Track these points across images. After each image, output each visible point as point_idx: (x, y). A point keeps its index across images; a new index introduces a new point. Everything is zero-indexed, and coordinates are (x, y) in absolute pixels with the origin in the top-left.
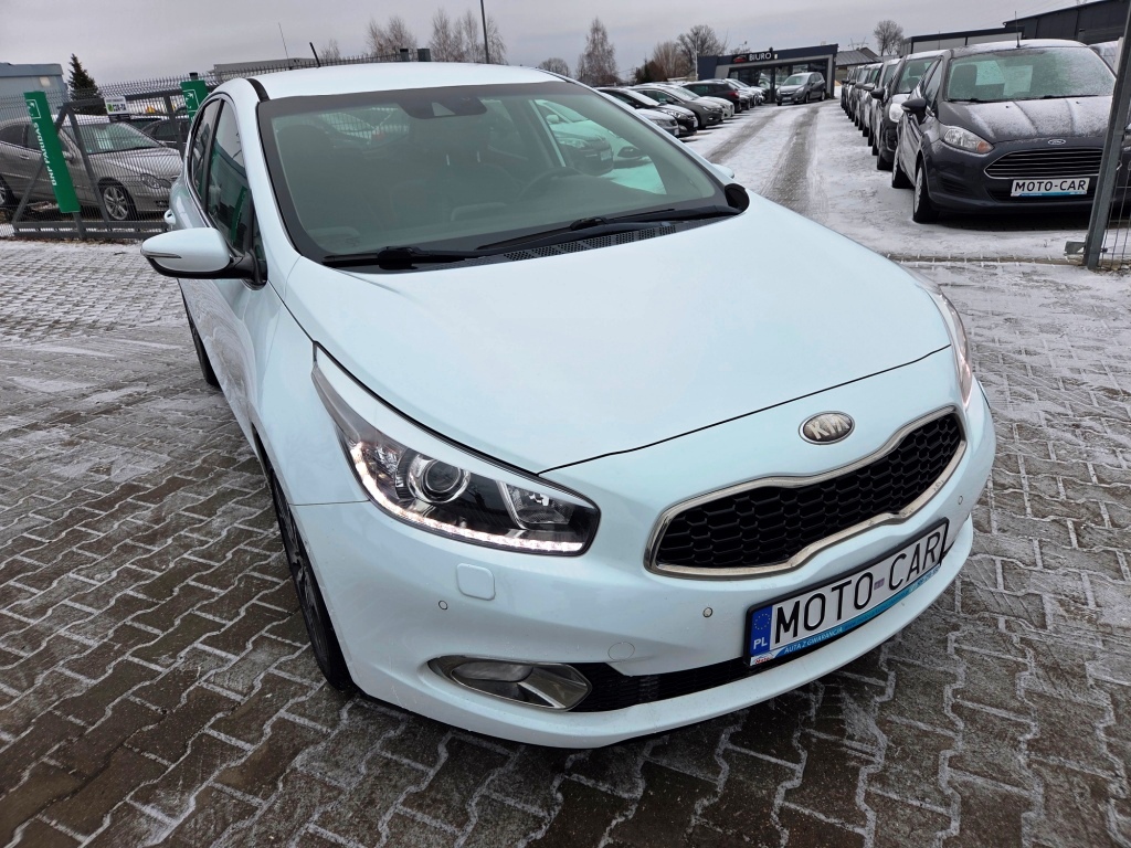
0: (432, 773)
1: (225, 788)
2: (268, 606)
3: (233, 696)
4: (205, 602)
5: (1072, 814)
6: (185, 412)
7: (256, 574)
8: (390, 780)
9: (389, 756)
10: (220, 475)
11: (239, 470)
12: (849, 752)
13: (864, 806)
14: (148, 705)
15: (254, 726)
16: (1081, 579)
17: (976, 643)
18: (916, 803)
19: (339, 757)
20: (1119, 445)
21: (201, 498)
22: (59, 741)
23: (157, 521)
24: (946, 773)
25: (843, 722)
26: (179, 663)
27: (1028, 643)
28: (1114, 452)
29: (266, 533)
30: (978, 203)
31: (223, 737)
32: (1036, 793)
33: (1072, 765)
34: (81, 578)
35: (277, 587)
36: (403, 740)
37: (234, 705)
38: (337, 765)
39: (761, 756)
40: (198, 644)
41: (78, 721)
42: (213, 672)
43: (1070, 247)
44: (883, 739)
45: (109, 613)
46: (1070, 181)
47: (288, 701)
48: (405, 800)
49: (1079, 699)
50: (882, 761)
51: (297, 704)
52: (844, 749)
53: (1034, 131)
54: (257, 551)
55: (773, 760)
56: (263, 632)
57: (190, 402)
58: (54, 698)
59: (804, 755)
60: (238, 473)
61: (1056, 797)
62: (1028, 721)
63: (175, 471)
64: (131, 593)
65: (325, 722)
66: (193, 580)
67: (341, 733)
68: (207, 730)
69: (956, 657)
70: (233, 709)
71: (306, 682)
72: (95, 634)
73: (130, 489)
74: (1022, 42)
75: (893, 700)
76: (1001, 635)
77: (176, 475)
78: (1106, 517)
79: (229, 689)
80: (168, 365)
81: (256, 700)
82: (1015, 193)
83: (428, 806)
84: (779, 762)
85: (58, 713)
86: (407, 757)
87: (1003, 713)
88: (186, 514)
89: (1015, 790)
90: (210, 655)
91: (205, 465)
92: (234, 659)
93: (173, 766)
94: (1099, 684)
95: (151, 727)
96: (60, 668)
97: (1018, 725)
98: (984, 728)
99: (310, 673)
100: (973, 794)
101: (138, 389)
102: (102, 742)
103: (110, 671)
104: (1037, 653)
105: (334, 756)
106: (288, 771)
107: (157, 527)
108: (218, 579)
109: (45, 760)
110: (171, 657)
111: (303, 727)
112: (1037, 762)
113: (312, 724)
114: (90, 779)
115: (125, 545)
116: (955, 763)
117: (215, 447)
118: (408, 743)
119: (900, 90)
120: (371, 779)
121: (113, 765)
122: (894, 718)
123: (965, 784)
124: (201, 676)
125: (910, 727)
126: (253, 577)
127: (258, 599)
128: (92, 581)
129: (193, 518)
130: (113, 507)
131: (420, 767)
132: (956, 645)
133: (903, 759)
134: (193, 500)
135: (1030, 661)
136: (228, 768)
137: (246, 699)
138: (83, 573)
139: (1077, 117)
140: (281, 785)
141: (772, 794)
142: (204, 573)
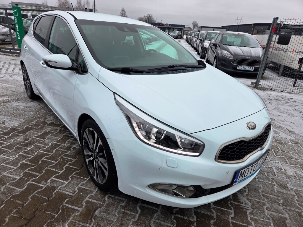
0: (137, 215)
1: (76, 221)
2: (71, 167)
3: (70, 194)
4: (51, 165)
5: (296, 221)
6: (24, 107)
7: (65, 157)
8: (126, 218)
9: (123, 210)
10: (43, 127)
11: (49, 126)
12: (243, 207)
13: (251, 221)
14: (42, 197)
15: (79, 203)
16: (279, 164)
17: (262, 179)
18: (262, 219)
19: (109, 211)
20: (277, 132)
21: (39, 133)
22: (15, 209)
23: (27, 140)
24: (266, 212)
25: (239, 199)
26: (48, 184)
27: (273, 179)
28: (276, 133)
29: (64, 145)
30: (229, 70)
31: (70, 206)
32: (287, 216)
33: (292, 209)
34: (6, 157)
35: (73, 161)
36: (126, 206)
37: (71, 197)
38: (109, 214)
39: (222, 209)
40: (53, 178)
41: (20, 202)
42: (61, 186)
43: (252, 83)
44: (250, 203)
45: (19, 168)
46: (250, 67)
47: (88, 195)
48: (132, 223)
49: (288, 193)
50: (251, 209)
51: (91, 196)
52: (241, 206)
53: (243, 54)
54: (63, 150)
55: (225, 209)
56: (73, 175)
57: (25, 103)
58: (9, 195)
59: (233, 208)
60: (49, 127)
61: (292, 217)
62: (280, 198)
63: (27, 125)
64: (25, 162)
65: (101, 201)
66: (45, 158)
67: (107, 204)
68: (64, 204)
69: (259, 183)
70: (71, 198)
71: (92, 189)
72: (17, 175)
73: (13, 130)
74: (239, 33)
75: (249, 193)
76: (267, 177)
77: (28, 126)
78: (280, 149)
79: (67, 192)
80: (13, 91)
81: (78, 195)
82: (238, 68)
83: (140, 225)
84: (227, 210)
85: (12, 200)
86: (129, 211)
87: (274, 197)
88: (36, 138)
89: (282, 215)
90: (58, 181)
91: (37, 123)
92: (67, 183)
93: (57, 216)
94: (291, 189)
95: (46, 204)
96: (8, 185)
97: (278, 199)
98: (271, 200)
99: (92, 187)
100: (274, 217)
101: (5, 98)
102: (30, 209)
103: (26, 186)
104: (276, 182)
105: (107, 211)
106: (94, 216)
107: (27, 142)
108: (53, 158)
109: (12, 215)
110: (45, 182)
111: (95, 203)
112: (285, 208)
113: (97, 202)
114: (29, 221)
115: (18, 147)
116: (267, 209)
117: (39, 118)
118: (128, 207)
119: (207, 39)
120: (120, 218)
121: (36, 216)
122: (250, 198)
123: (271, 214)
124: (57, 188)
125: (255, 200)
126: (64, 158)
127: (68, 165)
128: (10, 158)
129: (38, 140)
130: (10, 135)
131: (133, 214)
132: (258, 180)
133: (256, 208)
134: (37, 134)
135: (275, 183)
136: (75, 215)
137: (74, 194)
138: (6, 155)
139: (252, 52)
140: (94, 220)
141: (228, 218)
142: (48, 156)
